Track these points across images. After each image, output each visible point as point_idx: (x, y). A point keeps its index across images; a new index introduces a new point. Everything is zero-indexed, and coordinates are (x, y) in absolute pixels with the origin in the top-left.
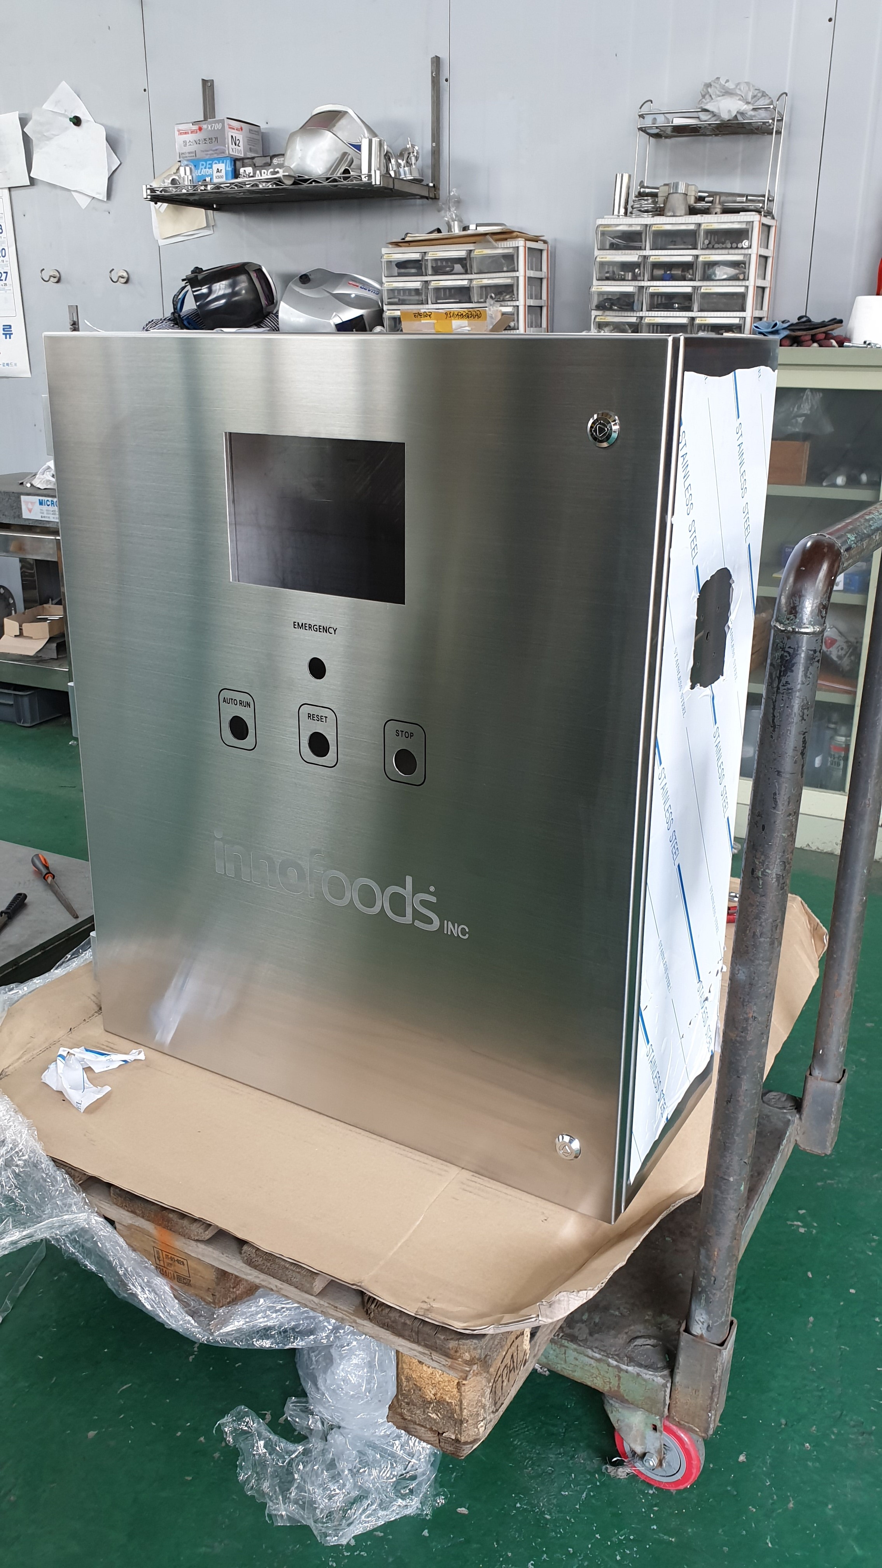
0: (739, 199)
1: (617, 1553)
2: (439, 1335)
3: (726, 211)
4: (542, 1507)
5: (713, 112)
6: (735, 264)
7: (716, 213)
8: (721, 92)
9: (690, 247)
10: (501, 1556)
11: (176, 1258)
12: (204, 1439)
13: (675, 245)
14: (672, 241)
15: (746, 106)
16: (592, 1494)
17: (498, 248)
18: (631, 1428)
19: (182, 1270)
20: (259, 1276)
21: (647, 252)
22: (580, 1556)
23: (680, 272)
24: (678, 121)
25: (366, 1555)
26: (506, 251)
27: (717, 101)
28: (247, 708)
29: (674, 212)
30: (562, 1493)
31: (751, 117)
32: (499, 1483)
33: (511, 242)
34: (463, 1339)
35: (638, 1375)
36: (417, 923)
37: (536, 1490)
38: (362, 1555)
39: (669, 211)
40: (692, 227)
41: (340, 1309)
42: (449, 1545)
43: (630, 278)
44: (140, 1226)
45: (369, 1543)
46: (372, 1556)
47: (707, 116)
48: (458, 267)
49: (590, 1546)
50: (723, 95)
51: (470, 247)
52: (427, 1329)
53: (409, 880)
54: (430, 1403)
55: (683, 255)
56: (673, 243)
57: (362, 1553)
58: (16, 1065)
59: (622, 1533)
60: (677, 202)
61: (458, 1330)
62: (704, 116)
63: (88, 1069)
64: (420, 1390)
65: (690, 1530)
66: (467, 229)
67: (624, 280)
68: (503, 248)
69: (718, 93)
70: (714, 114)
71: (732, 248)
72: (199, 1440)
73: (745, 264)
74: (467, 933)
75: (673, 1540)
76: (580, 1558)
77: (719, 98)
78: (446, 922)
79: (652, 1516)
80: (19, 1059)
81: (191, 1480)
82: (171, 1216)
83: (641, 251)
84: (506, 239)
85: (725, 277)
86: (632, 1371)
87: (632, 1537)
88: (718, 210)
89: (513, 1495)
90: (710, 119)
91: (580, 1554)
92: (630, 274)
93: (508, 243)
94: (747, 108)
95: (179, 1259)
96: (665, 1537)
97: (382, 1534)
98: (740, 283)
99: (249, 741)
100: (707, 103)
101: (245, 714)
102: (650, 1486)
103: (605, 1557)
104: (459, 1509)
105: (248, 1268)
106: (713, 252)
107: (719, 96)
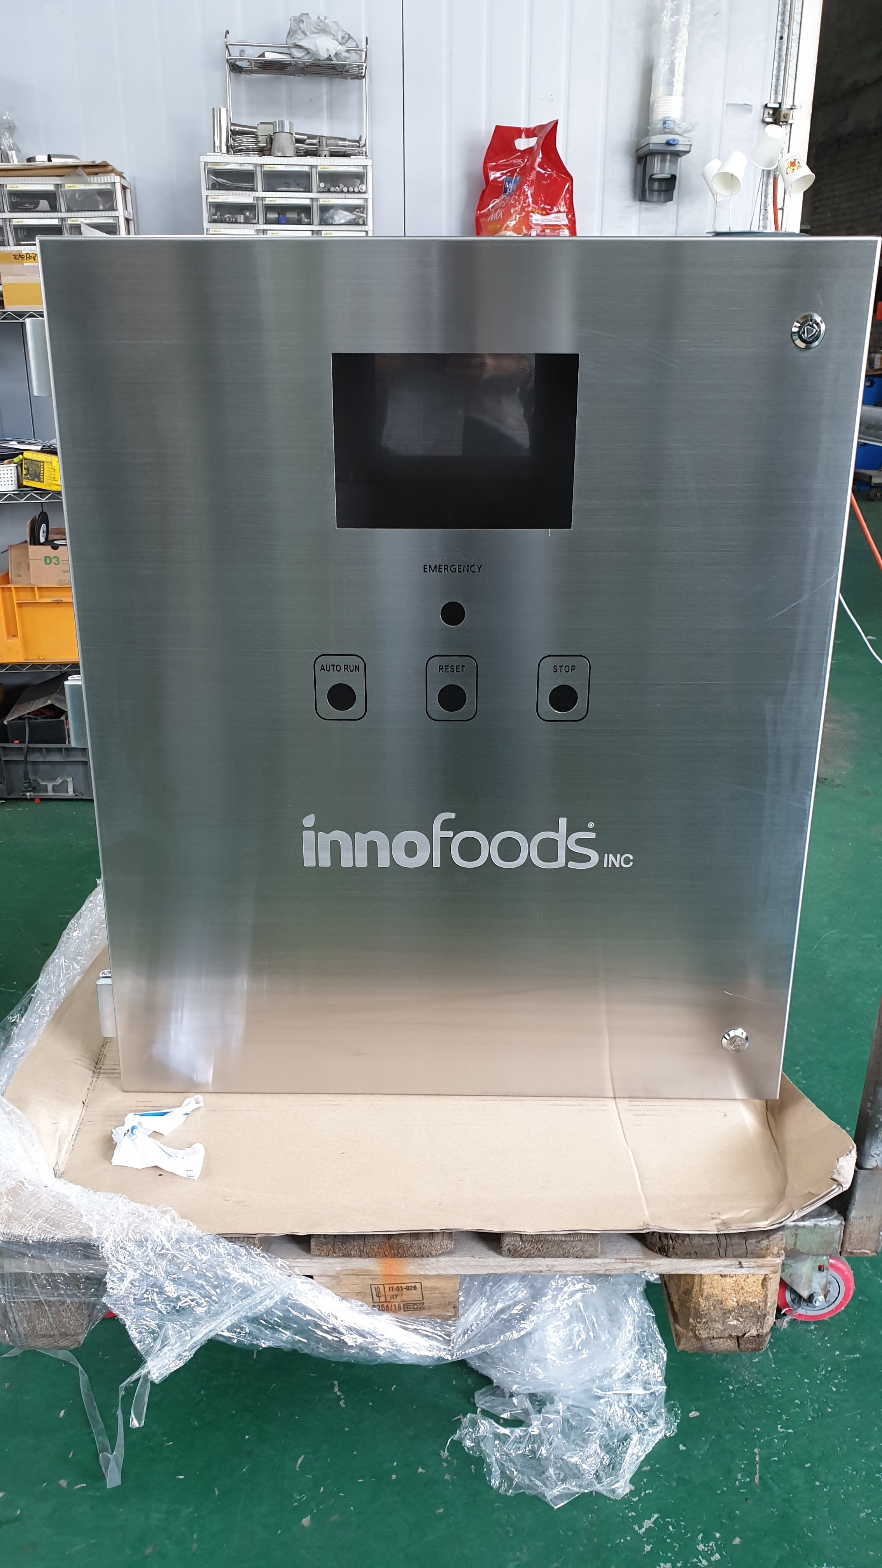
0: (340, 143)
1: (830, 1386)
2: (750, 1241)
3: (333, 154)
4: (749, 1379)
5: (306, 49)
6: (350, 209)
7: (325, 156)
8: (316, 29)
9: (302, 190)
10: (754, 1433)
11: (404, 1286)
12: (422, 1469)
13: (288, 187)
14: (285, 183)
15: (340, 46)
16: (775, 1351)
17: (91, 183)
18: (801, 1277)
19: (413, 1296)
20: (524, 1263)
21: (260, 194)
22: (808, 1403)
23: (296, 216)
24: (269, 56)
25: (651, 1491)
26: (103, 187)
27: (312, 38)
28: (356, 672)
29: (283, 152)
30: (754, 1361)
31: (346, 58)
32: (702, 1378)
33: (102, 178)
34: (771, 1235)
35: (815, 1225)
36: (572, 865)
37: (734, 1369)
38: (649, 1493)
39: (279, 150)
40: (306, 169)
41: (630, 1259)
42: (708, 1447)
43: (242, 221)
44: (354, 1268)
45: (645, 1480)
46: (656, 1489)
47: (302, 53)
48: (44, 204)
49: (808, 1391)
50: (318, 33)
51: (58, 181)
52: (735, 1240)
53: (563, 822)
54: (730, 1312)
55: (299, 198)
56: (287, 185)
57: (647, 1492)
58: (61, 1159)
59: (820, 1369)
60: (284, 141)
61: (765, 1229)
62: (297, 53)
63: (155, 1134)
64: (722, 1303)
65: (862, 1342)
66: (32, 160)
67: (236, 222)
68: (97, 183)
69: (313, 30)
70: (308, 51)
71: (348, 192)
72: (419, 1472)
73: (364, 208)
74: (632, 861)
75: (858, 1355)
76: (809, 1404)
77: (314, 36)
78: (606, 855)
79: (828, 1345)
80: (60, 1151)
81: (444, 1511)
82: (403, 1241)
83: (254, 193)
84: (96, 174)
85: (342, 222)
86: (809, 1225)
87: (829, 1369)
88: (326, 153)
89: (721, 1382)
90: (303, 56)
91: (807, 1401)
92: (242, 216)
93: (99, 178)
94: (342, 49)
95: (409, 1285)
96: (851, 1356)
97: (649, 1467)
98: (360, 228)
99: (356, 709)
100: (301, 39)
101: (354, 681)
102: (808, 1323)
103: (825, 1394)
104: (690, 1414)
105: (510, 1259)
106: (330, 195)
107: (314, 33)
